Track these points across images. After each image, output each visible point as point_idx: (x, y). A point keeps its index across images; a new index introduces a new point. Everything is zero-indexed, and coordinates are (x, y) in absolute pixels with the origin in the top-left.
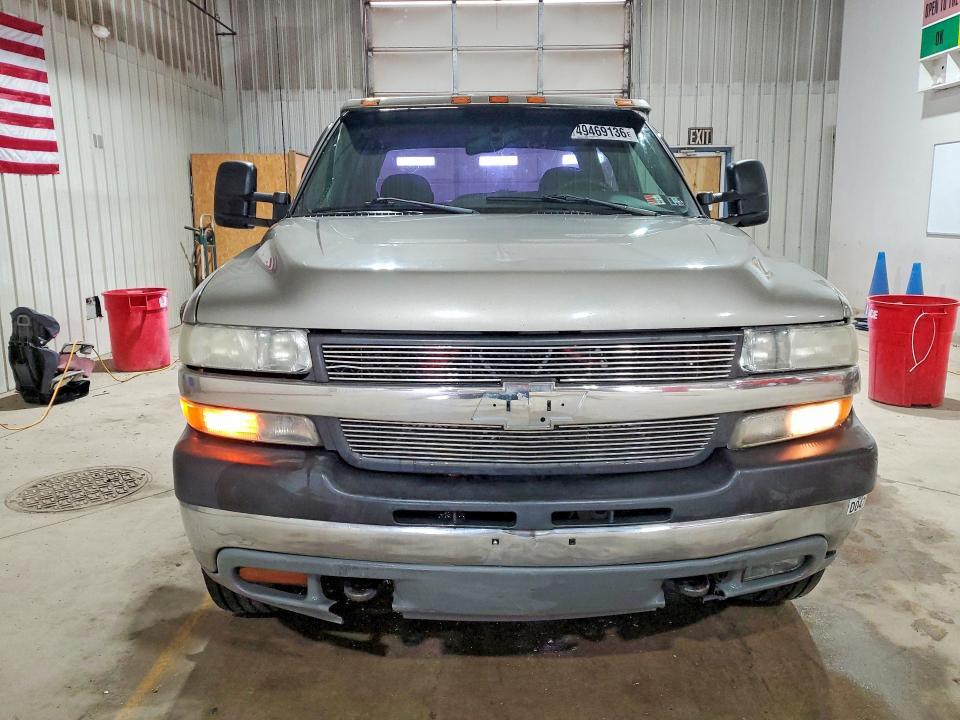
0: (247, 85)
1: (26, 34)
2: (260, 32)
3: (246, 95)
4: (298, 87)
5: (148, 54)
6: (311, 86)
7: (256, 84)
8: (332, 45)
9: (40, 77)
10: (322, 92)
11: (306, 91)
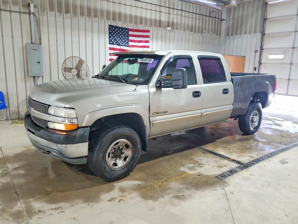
0: (228, 35)
1: (144, 33)
2: (234, 18)
3: (227, 37)
4: (242, 34)
5: (187, 31)
6: (245, 33)
7: (230, 34)
8: (254, 19)
9: (146, 42)
10: (248, 34)
11: (244, 35)
